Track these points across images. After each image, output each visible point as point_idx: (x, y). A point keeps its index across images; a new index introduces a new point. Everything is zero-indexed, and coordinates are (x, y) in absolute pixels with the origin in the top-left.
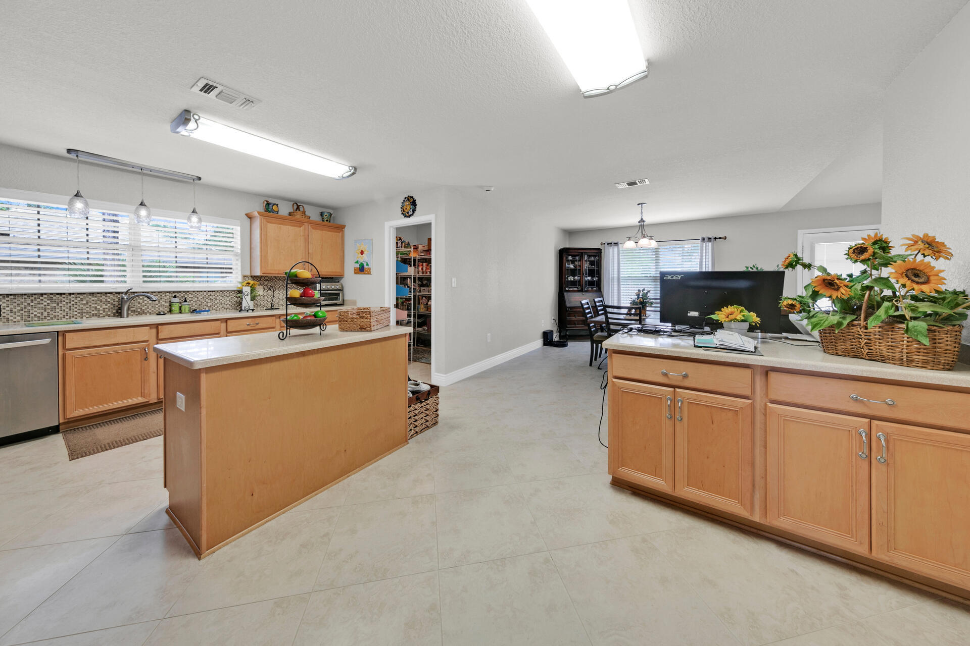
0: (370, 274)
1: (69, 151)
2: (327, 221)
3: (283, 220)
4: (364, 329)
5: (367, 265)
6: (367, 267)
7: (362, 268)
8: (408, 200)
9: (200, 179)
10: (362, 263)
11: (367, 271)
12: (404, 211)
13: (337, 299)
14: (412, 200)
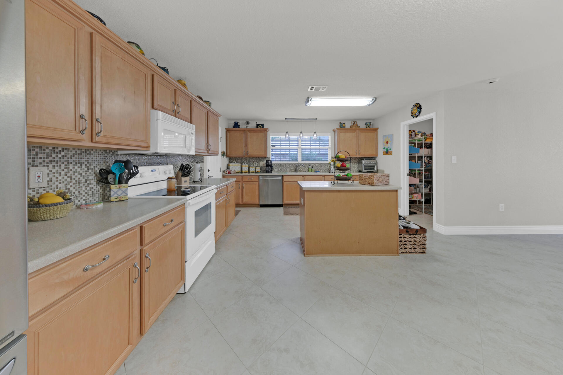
0: (391, 155)
1: (286, 119)
2: (368, 127)
3: (347, 130)
4: (371, 184)
5: (390, 149)
6: (390, 151)
7: (387, 151)
8: (416, 106)
9: (316, 119)
10: (387, 149)
11: (390, 153)
12: (413, 114)
13: (373, 169)
14: (418, 105)
